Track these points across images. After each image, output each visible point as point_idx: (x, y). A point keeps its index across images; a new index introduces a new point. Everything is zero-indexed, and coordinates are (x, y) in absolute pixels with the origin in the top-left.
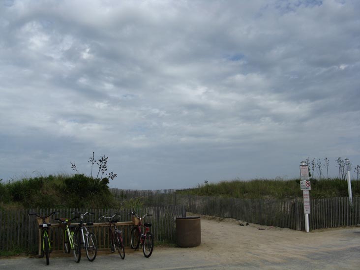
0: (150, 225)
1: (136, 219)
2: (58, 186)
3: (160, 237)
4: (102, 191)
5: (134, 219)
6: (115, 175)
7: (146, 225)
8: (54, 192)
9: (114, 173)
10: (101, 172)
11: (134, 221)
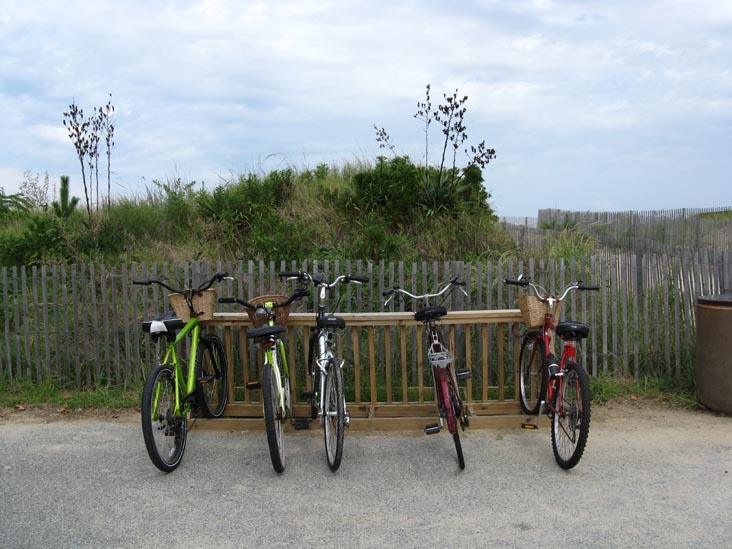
0: (582, 333)
1: (534, 305)
2: (332, 191)
3: (637, 364)
4: (462, 204)
5: (526, 303)
6: (493, 152)
7: (563, 332)
8: (319, 209)
9: (487, 146)
10: (451, 143)
11: (525, 311)
